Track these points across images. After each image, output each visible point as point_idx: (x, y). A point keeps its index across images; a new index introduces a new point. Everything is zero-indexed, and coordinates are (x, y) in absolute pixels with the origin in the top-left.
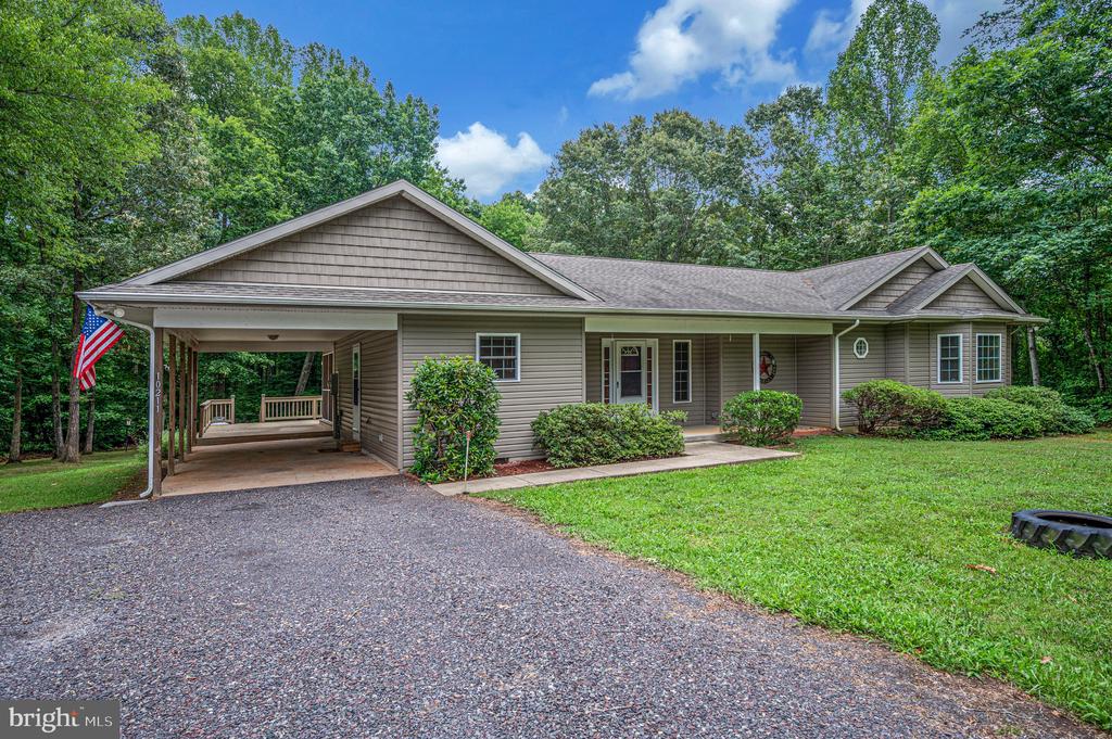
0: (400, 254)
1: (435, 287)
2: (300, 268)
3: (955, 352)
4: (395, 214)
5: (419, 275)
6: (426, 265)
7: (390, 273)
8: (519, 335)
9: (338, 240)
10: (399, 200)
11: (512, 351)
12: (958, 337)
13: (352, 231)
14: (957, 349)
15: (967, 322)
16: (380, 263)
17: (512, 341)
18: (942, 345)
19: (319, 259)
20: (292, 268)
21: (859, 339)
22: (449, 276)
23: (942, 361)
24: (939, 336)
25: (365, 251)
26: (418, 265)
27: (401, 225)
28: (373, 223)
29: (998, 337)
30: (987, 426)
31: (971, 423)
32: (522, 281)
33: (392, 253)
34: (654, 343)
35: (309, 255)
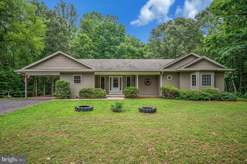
0: (60, 63)
1: (66, 68)
2: (45, 66)
3: (195, 79)
4: (59, 56)
5: (63, 66)
6: (64, 64)
7: (58, 66)
8: (81, 76)
9: (50, 61)
10: (60, 54)
11: (80, 78)
12: (196, 75)
13: (52, 59)
14: (196, 78)
15: (198, 71)
16: (57, 64)
17: (80, 77)
18: (192, 77)
19: (48, 64)
20: (44, 66)
21: (169, 76)
22: (68, 66)
23: (192, 81)
24: (191, 75)
25: (55, 63)
26: (63, 64)
27: (60, 58)
28: (56, 58)
29: (211, 75)
30: (188, 97)
31: (184, 96)
32: (82, 66)
33: (59, 63)
34: (122, 77)
35: (46, 64)
